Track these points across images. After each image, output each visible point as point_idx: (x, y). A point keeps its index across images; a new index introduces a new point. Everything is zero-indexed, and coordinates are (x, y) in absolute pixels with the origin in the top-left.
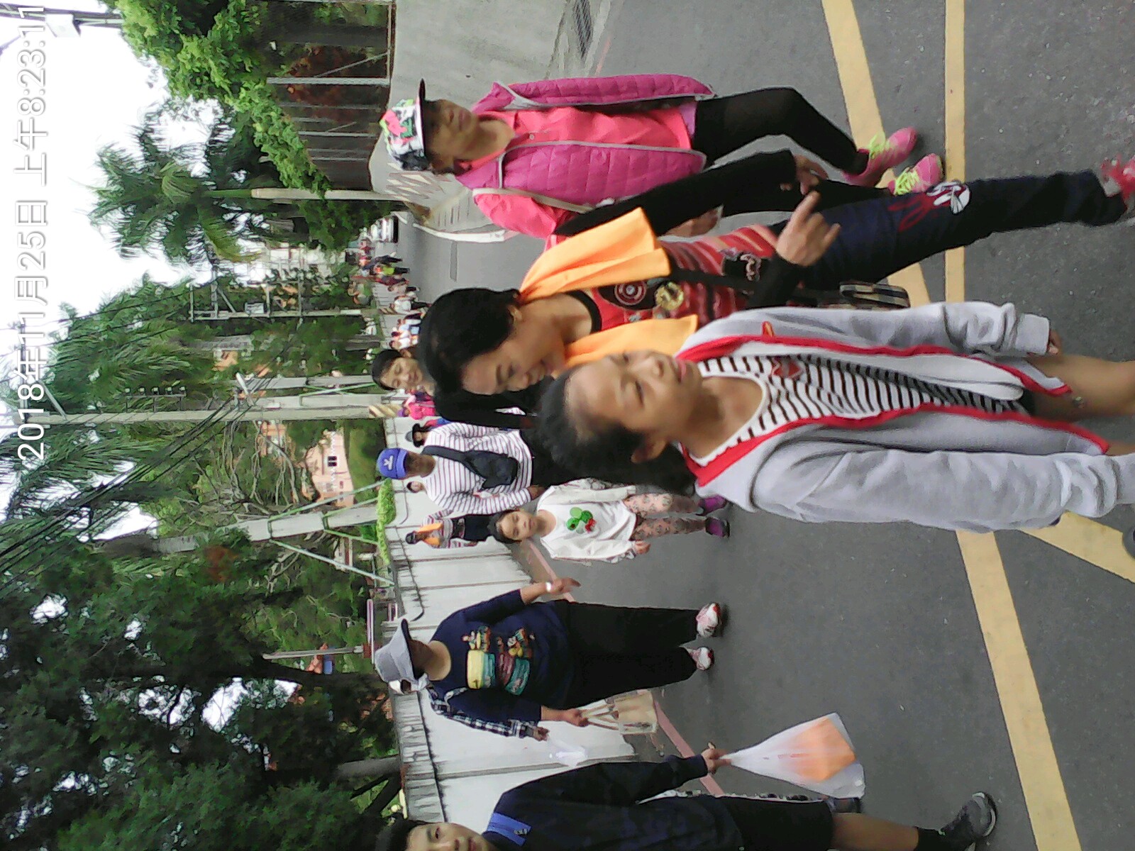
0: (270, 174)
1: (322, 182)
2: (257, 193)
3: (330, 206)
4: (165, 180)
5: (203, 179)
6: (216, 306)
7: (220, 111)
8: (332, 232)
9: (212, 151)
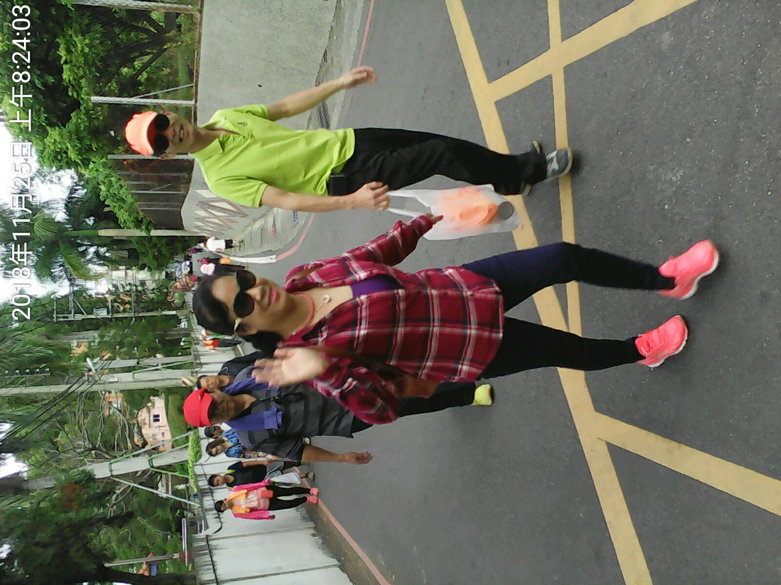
0: (112, 220)
1: (148, 225)
2: (103, 233)
3: (154, 241)
4: (36, 224)
5: (64, 223)
6: (73, 312)
7: (76, 177)
8: (156, 258)
9: (70, 204)
